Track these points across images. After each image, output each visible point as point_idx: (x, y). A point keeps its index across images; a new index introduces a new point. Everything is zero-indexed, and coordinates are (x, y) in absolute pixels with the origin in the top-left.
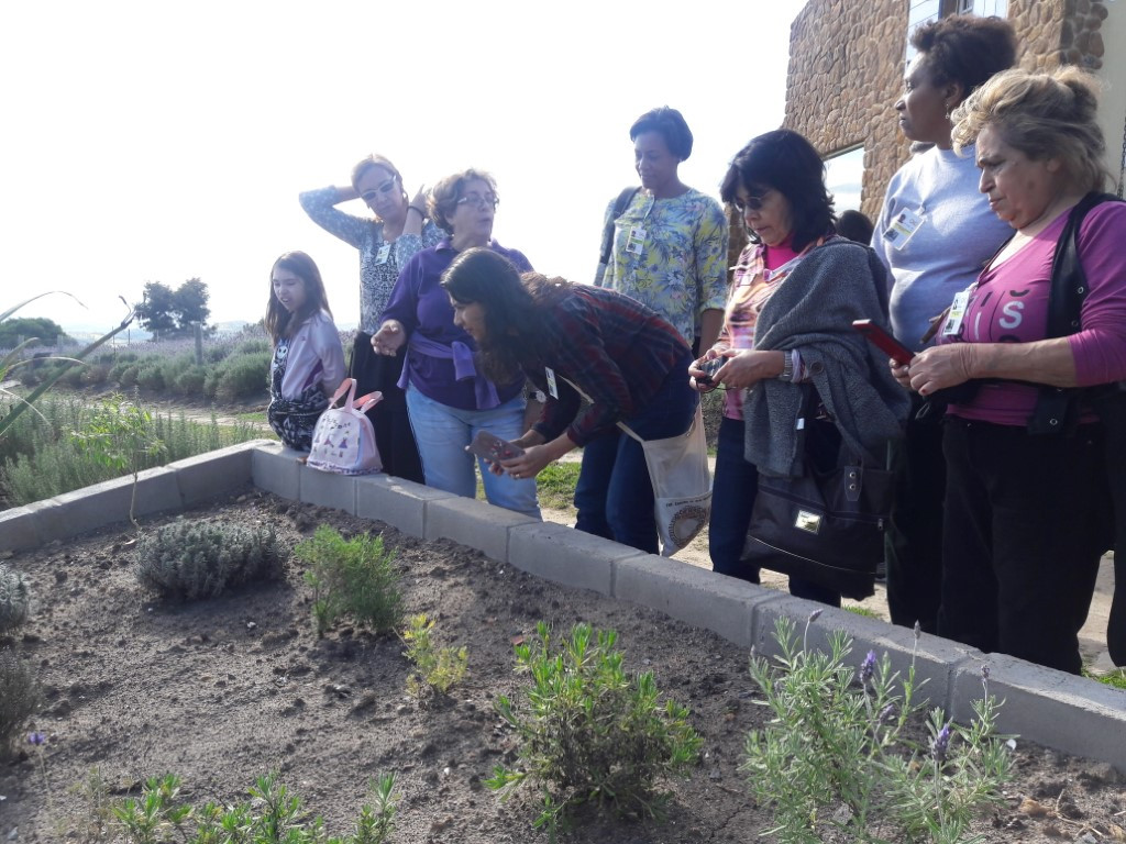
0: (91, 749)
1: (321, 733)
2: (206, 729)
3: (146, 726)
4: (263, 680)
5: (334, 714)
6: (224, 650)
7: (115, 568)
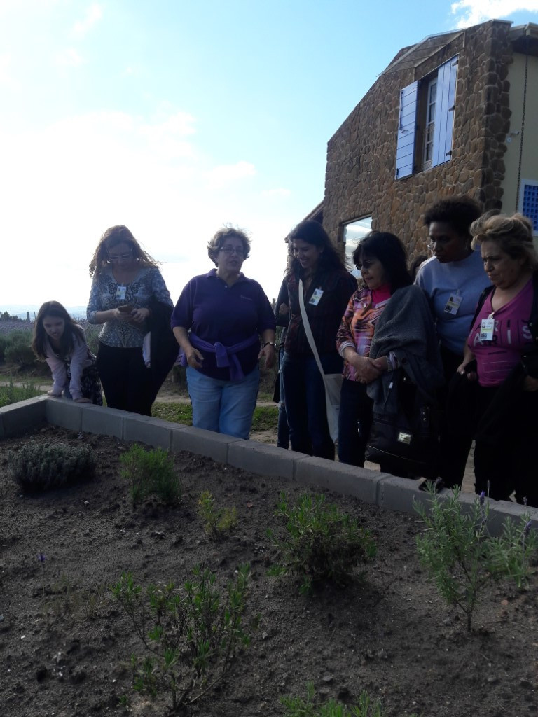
1: (158, 557)
2: (89, 559)
3: (53, 559)
4: (111, 531)
5: (162, 547)
6: (78, 517)
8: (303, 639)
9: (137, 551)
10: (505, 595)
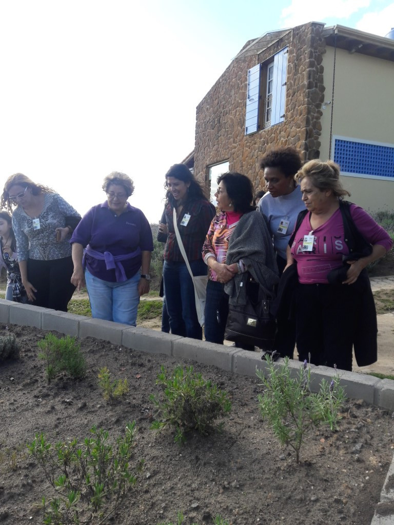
1: (67, 419)
2: (13, 423)
4: (31, 400)
5: (70, 411)
6: (5, 390)
8: (177, 476)
9: (51, 415)
10: (323, 435)
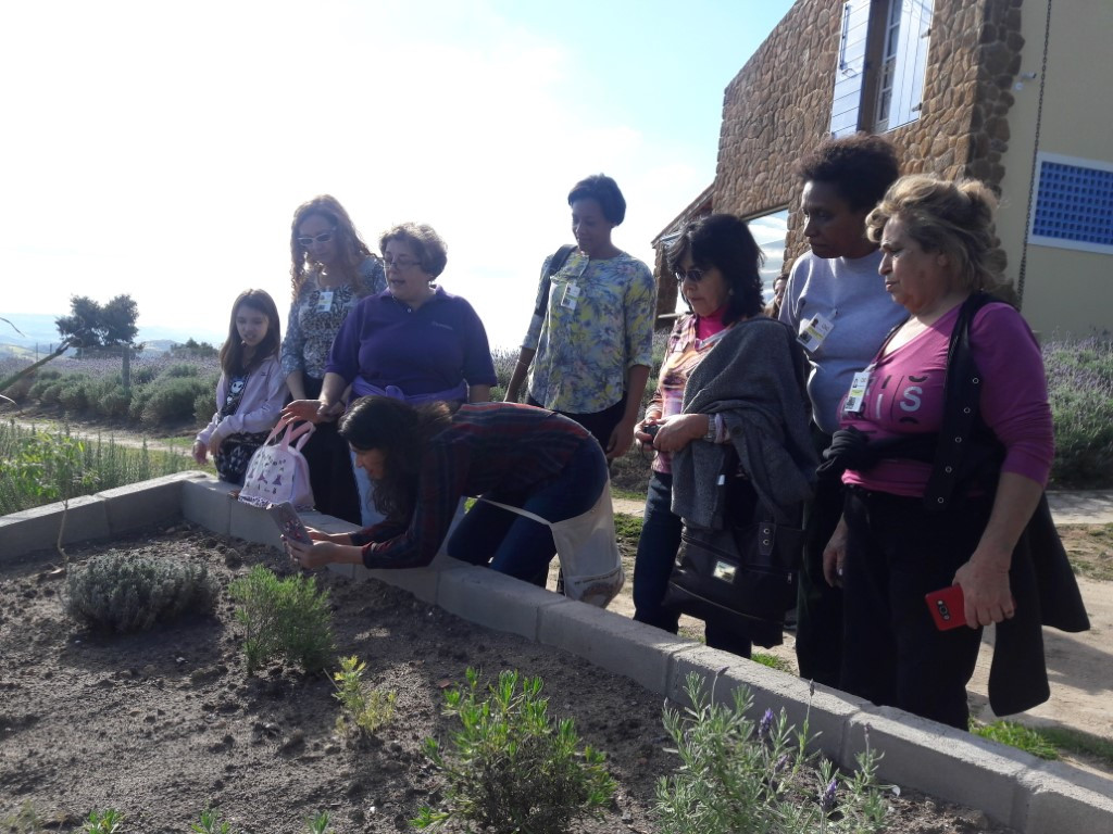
0: (17, 782)
1: (250, 770)
2: (135, 764)
3: (74, 760)
4: (193, 715)
5: (263, 751)
6: (153, 685)
7: (40, 598)
9: (218, 755)
